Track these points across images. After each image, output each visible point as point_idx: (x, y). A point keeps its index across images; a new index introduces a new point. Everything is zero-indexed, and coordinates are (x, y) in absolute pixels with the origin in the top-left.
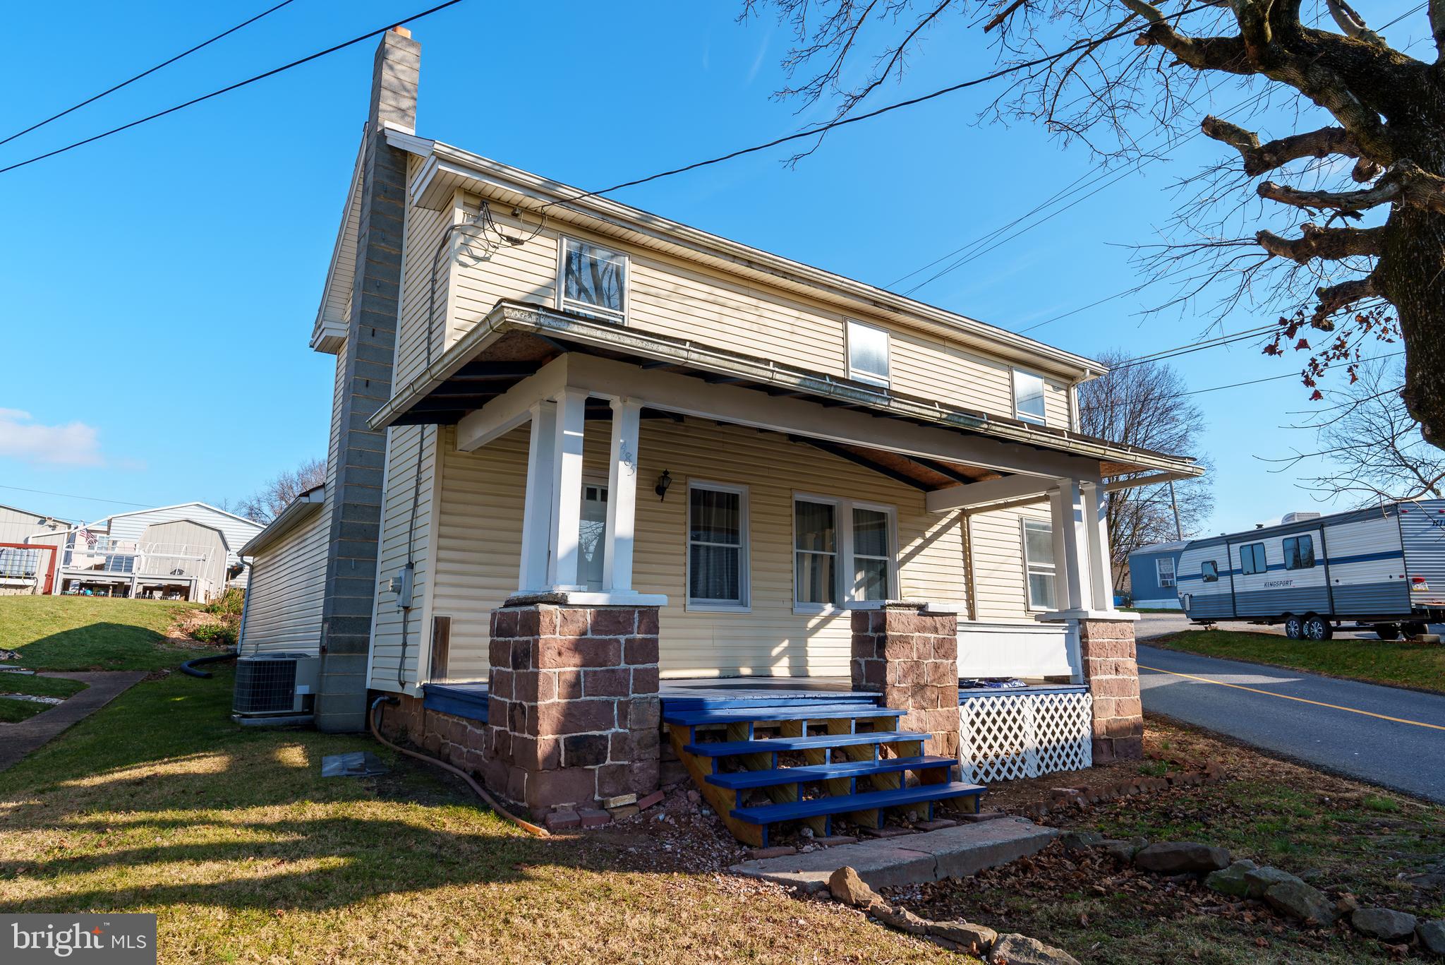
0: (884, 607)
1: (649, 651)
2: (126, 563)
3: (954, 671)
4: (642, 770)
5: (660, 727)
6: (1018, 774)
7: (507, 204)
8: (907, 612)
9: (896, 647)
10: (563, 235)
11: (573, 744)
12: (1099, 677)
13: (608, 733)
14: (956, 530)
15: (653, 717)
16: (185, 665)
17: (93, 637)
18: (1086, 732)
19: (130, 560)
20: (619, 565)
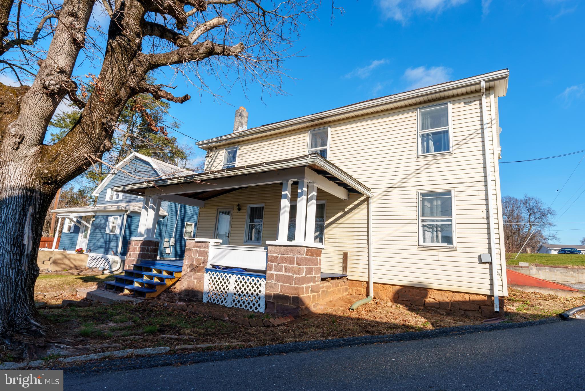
6: (217, 302)
8: (192, 241)
9: (187, 252)
12: (273, 272)
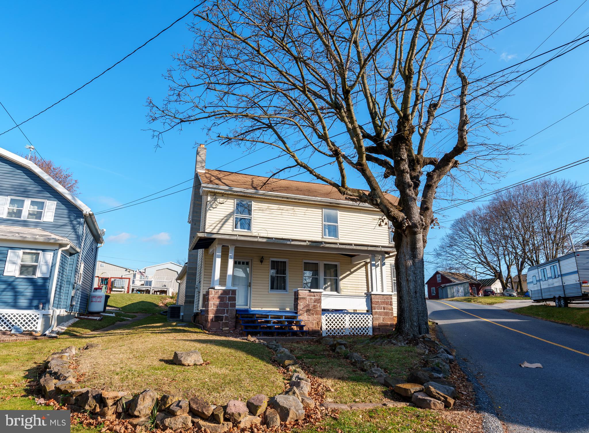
0: (298, 290)
1: (234, 299)
2: (149, 283)
3: (320, 306)
4: (231, 323)
5: (236, 315)
6: (342, 334)
7: (221, 193)
8: (305, 291)
9: (302, 300)
10: (235, 198)
11: (216, 317)
12: (376, 310)
13: (224, 315)
14: (364, 269)
15: (234, 313)
16: (162, 312)
17: (139, 305)
18: (370, 325)
19: (151, 282)
20: (229, 281)
